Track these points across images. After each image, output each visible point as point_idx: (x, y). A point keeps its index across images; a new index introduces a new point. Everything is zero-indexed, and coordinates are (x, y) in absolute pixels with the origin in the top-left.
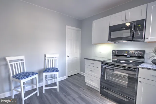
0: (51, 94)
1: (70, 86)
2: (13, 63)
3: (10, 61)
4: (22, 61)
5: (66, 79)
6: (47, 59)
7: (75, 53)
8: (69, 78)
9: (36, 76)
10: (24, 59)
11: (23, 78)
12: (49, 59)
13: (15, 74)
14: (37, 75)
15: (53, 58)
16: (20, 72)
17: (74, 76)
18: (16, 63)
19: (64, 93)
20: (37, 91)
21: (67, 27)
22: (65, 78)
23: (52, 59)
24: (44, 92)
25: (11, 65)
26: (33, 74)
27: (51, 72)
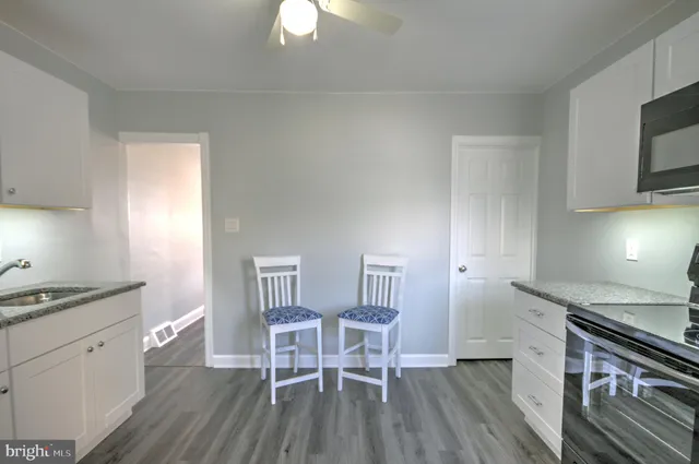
0: (358, 402)
1: (441, 401)
2: (269, 275)
3: (263, 269)
4: (293, 273)
5: (446, 365)
6: (366, 272)
7: (505, 255)
8: (465, 367)
9: (317, 324)
10: (298, 268)
11: (277, 320)
12: (375, 273)
13: (271, 307)
14: (319, 320)
15: (393, 269)
16: (277, 306)
17: (492, 364)
18: (275, 275)
19: (400, 416)
20: (319, 375)
21: (457, 140)
22: (444, 360)
23: (388, 274)
24: (340, 388)
25: (265, 280)
26: (307, 315)
27: (360, 320)
